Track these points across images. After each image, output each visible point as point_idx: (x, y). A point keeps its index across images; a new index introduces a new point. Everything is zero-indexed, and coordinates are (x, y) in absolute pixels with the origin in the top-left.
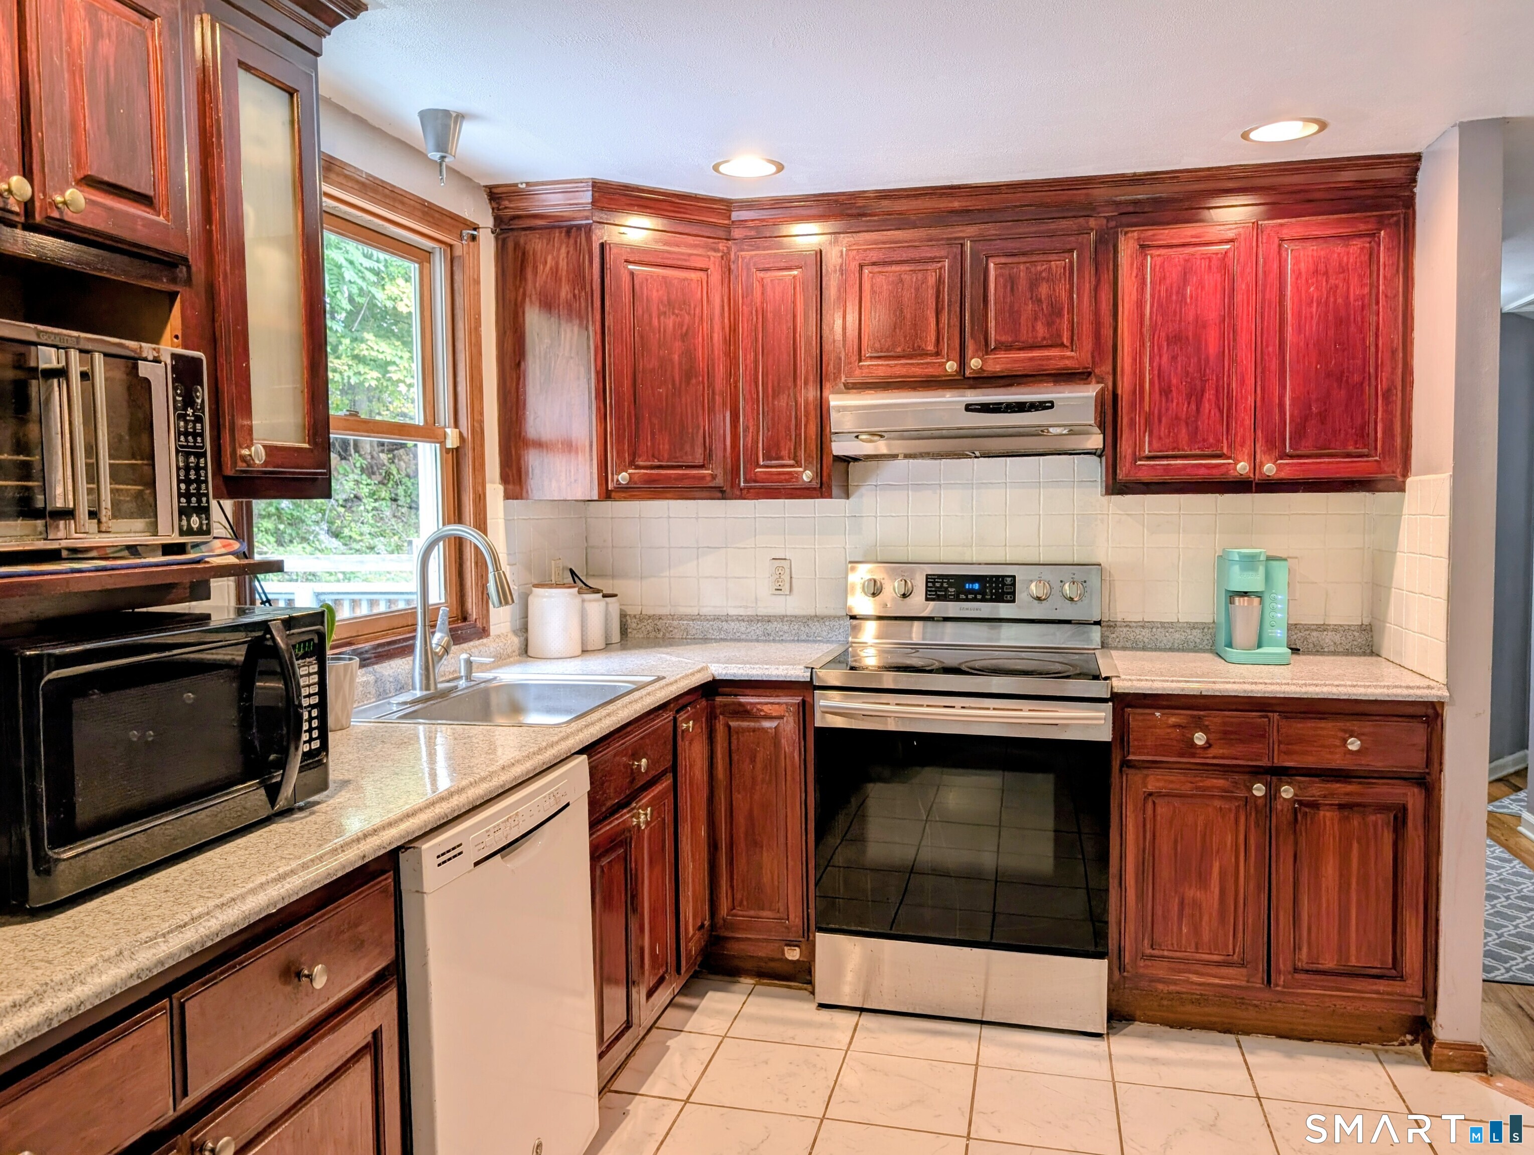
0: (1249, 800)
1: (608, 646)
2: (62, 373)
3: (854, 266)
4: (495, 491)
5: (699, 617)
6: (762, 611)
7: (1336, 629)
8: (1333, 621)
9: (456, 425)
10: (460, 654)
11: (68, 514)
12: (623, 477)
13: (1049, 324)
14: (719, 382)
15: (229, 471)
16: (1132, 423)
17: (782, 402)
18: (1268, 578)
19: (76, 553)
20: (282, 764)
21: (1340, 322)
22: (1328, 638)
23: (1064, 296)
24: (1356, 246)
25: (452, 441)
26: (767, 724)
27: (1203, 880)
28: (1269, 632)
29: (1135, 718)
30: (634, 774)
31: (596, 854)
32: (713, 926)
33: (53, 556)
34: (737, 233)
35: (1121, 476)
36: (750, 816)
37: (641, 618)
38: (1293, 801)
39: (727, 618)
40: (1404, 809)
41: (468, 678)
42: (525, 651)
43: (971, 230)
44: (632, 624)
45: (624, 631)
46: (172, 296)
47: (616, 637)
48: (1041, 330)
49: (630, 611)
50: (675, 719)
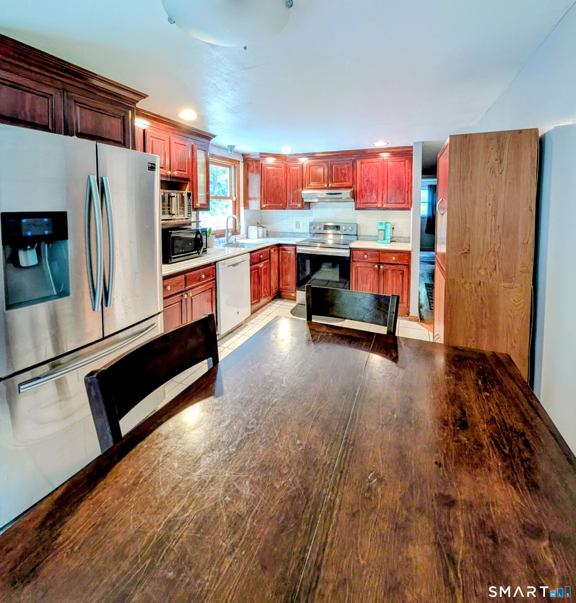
0: (375, 269)
1: (263, 237)
2: (174, 196)
3: (308, 166)
4: (242, 208)
5: (282, 232)
6: (294, 231)
7: (403, 237)
8: (403, 236)
9: (235, 196)
10: (234, 237)
11: (174, 214)
12: (264, 206)
13: (344, 178)
14: (284, 188)
15: (195, 207)
16: (359, 197)
17: (295, 192)
18: (386, 227)
19: (174, 219)
20: (200, 249)
21: (399, 178)
22: (402, 239)
23: (347, 172)
24: (402, 163)
25: (234, 199)
26: (289, 252)
27: (366, 283)
28: (386, 238)
29: (355, 252)
30: (260, 258)
31: (251, 270)
32: (279, 289)
33: (171, 220)
34: (287, 160)
35: (357, 206)
36: (286, 269)
37: (271, 232)
38: (383, 269)
39: (287, 233)
40: (403, 271)
41: (235, 241)
42: (247, 238)
43: (330, 160)
44: (269, 233)
45: (267, 235)
46: (187, 183)
47: (265, 235)
48: (342, 179)
49: (269, 231)
50: (270, 250)
